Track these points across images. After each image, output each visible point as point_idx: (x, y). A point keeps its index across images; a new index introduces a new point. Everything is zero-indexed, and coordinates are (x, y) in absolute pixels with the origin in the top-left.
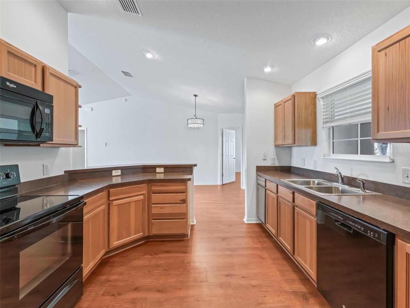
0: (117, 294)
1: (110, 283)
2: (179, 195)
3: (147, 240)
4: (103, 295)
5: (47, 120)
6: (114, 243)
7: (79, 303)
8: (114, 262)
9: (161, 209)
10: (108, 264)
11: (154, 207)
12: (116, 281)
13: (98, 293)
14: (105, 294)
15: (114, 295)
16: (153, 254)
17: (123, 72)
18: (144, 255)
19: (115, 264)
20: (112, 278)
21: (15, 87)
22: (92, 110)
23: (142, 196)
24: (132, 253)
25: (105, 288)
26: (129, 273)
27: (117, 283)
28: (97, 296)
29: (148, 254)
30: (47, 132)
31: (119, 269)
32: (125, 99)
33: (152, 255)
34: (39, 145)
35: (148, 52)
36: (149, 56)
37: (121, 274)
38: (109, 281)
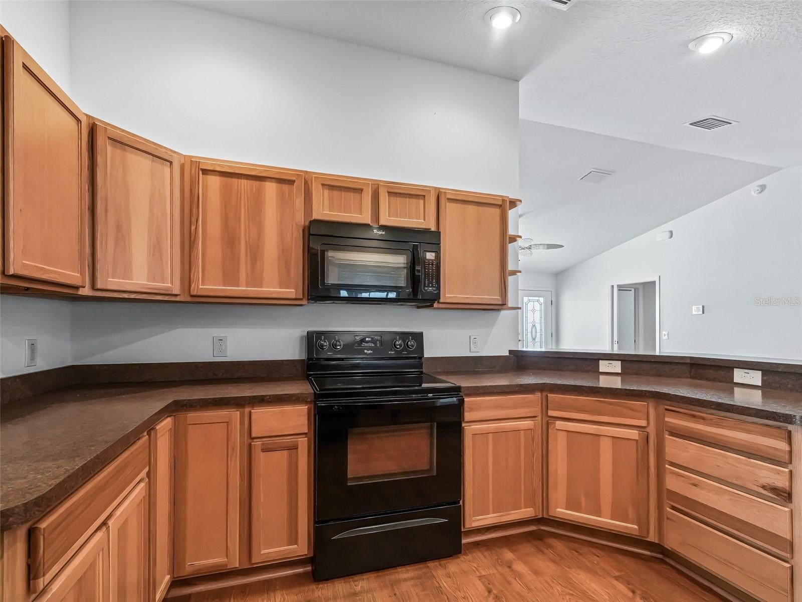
0: (494, 595)
1: (507, 570)
2: (758, 464)
3: (660, 556)
4: (480, 578)
5: (431, 269)
6: (558, 510)
7: (449, 561)
8: (550, 547)
9: (691, 486)
10: (539, 542)
11: (671, 473)
12: (519, 576)
13: (479, 568)
14: (483, 579)
15: (490, 592)
16: (638, 592)
17: (695, 123)
18: (617, 578)
19: (547, 549)
20: (519, 567)
21: (384, 233)
22: (671, 237)
23: (636, 432)
24: (598, 556)
25: (493, 572)
26: (549, 584)
27: (516, 580)
28: (475, 572)
29: (628, 583)
30: (430, 285)
31: (543, 563)
32: (758, 186)
33: (633, 592)
34: (432, 306)
35: (700, 39)
36: (710, 47)
37: (537, 573)
38: (510, 567)
